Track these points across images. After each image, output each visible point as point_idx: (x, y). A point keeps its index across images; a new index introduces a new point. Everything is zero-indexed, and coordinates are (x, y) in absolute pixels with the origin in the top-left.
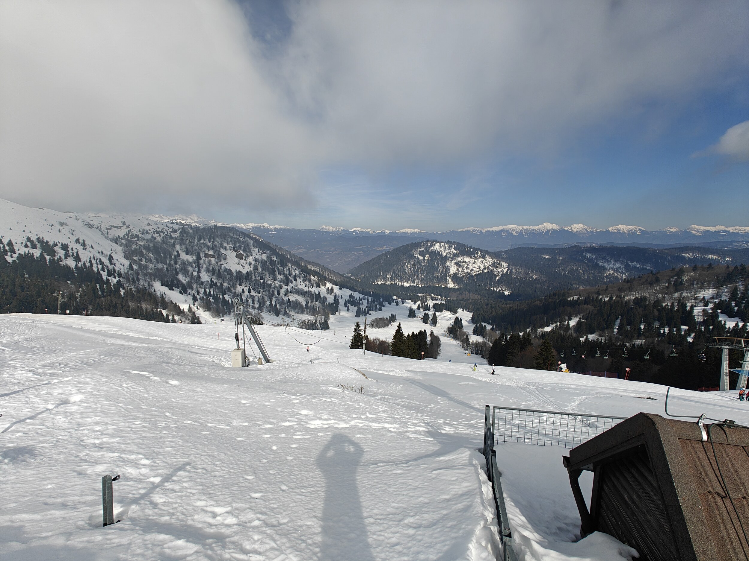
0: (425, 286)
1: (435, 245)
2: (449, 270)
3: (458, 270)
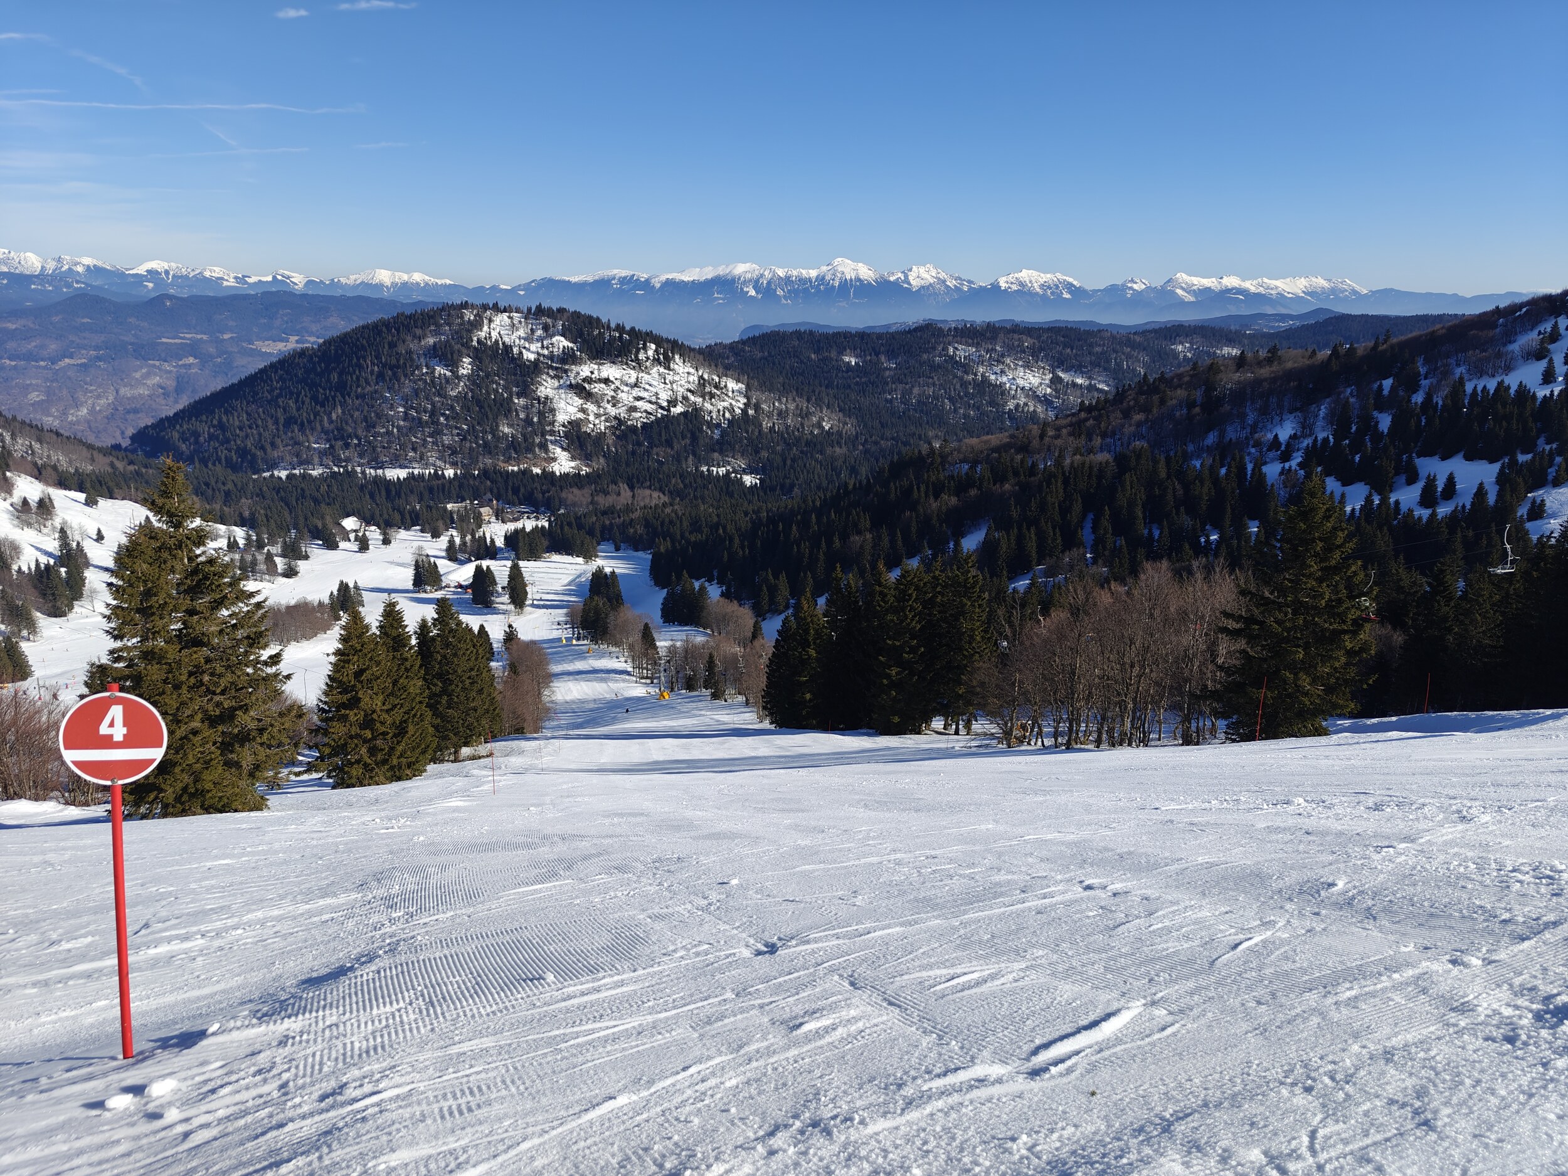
0: (467, 475)
1: (490, 321)
2: (553, 411)
3: (583, 410)
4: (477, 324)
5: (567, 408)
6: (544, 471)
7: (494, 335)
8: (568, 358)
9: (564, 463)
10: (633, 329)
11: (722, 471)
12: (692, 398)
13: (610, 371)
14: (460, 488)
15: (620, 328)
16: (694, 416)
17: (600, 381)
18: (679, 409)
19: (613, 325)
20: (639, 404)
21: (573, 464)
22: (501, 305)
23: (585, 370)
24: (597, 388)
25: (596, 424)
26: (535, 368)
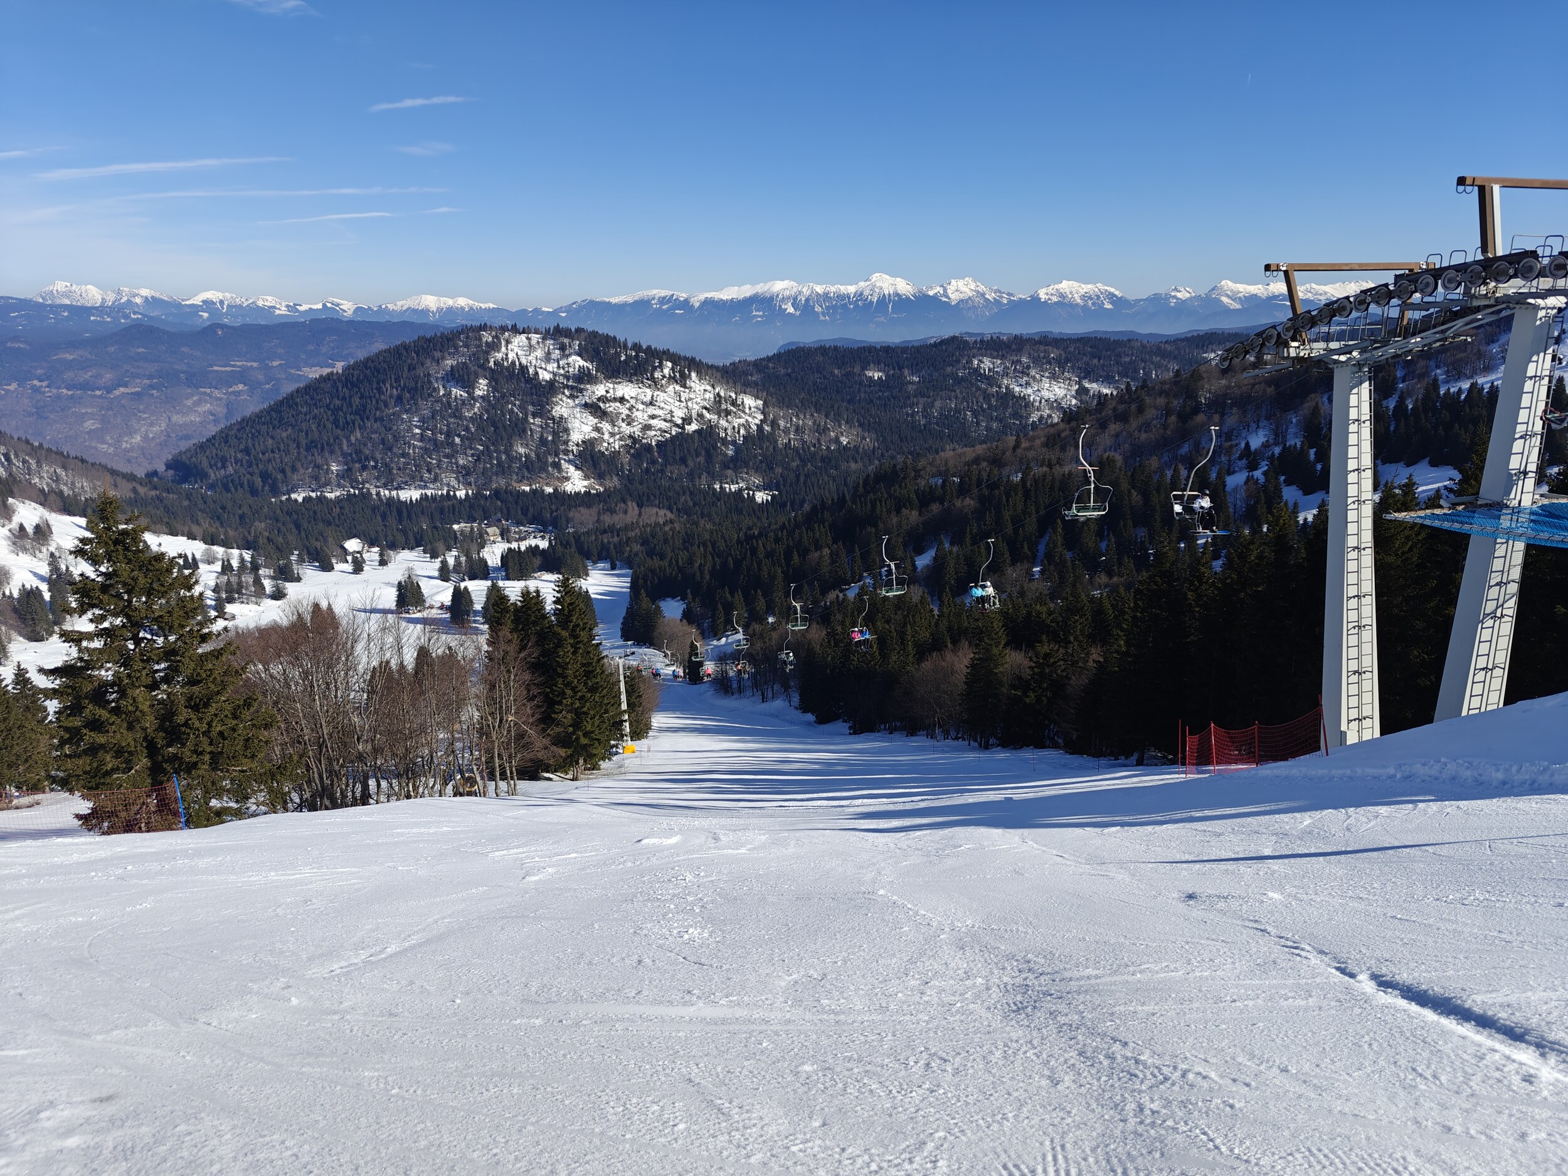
0: (478, 495)
1: (508, 342)
2: (567, 431)
3: (597, 429)
4: (494, 346)
5: (581, 428)
6: (556, 490)
7: (511, 356)
8: (584, 377)
9: (576, 482)
10: (649, 347)
11: (734, 488)
12: (707, 415)
13: (626, 390)
14: (471, 509)
15: (637, 347)
16: (708, 433)
17: (615, 400)
18: (693, 427)
19: (630, 345)
20: (653, 422)
21: (586, 483)
22: (520, 326)
23: (600, 390)
24: (611, 407)
25: (611, 441)
26: (552, 388)
